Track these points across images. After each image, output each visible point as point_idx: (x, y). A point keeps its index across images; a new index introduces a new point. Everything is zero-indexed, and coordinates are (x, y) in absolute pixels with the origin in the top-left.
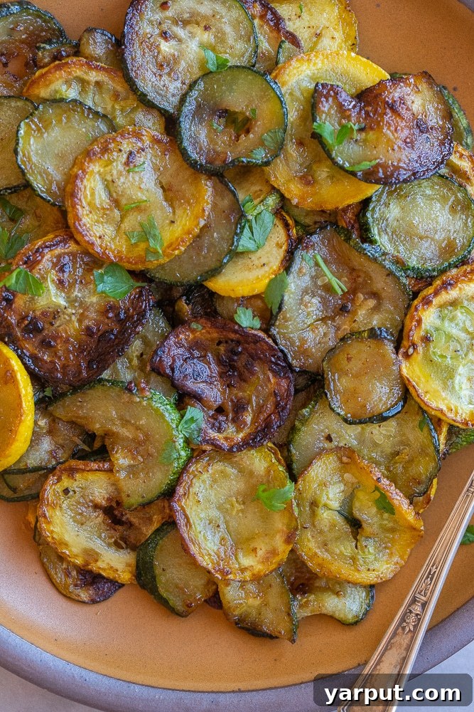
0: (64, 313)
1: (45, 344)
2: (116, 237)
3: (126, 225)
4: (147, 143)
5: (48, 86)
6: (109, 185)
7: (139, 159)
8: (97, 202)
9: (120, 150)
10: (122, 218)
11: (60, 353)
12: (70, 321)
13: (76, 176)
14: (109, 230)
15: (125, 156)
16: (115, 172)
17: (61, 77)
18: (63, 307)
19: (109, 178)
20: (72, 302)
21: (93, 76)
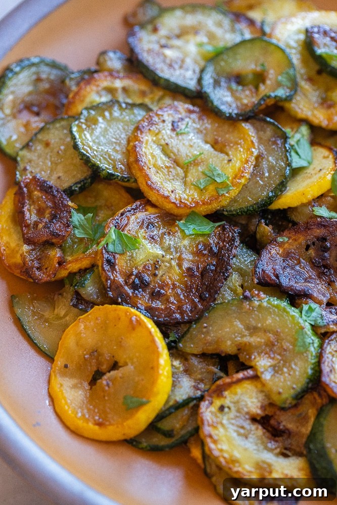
0: (163, 262)
1: (155, 295)
2: (185, 189)
3: (190, 178)
4: (184, 114)
5: (82, 101)
6: (165, 149)
7: (182, 126)
8: (160, 163)
9: (164, 121)
10: (186, 173)
11: (172, 299)
12: (171, 266)
13: (135, 146)
14: (178, 185)
15: (170, 125)
16: (165, 137)
17: (92, 90)
18: (160, 256)
19: (163, 142)
20: (168, 250)
21: (118, 84)
